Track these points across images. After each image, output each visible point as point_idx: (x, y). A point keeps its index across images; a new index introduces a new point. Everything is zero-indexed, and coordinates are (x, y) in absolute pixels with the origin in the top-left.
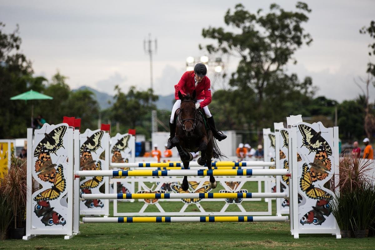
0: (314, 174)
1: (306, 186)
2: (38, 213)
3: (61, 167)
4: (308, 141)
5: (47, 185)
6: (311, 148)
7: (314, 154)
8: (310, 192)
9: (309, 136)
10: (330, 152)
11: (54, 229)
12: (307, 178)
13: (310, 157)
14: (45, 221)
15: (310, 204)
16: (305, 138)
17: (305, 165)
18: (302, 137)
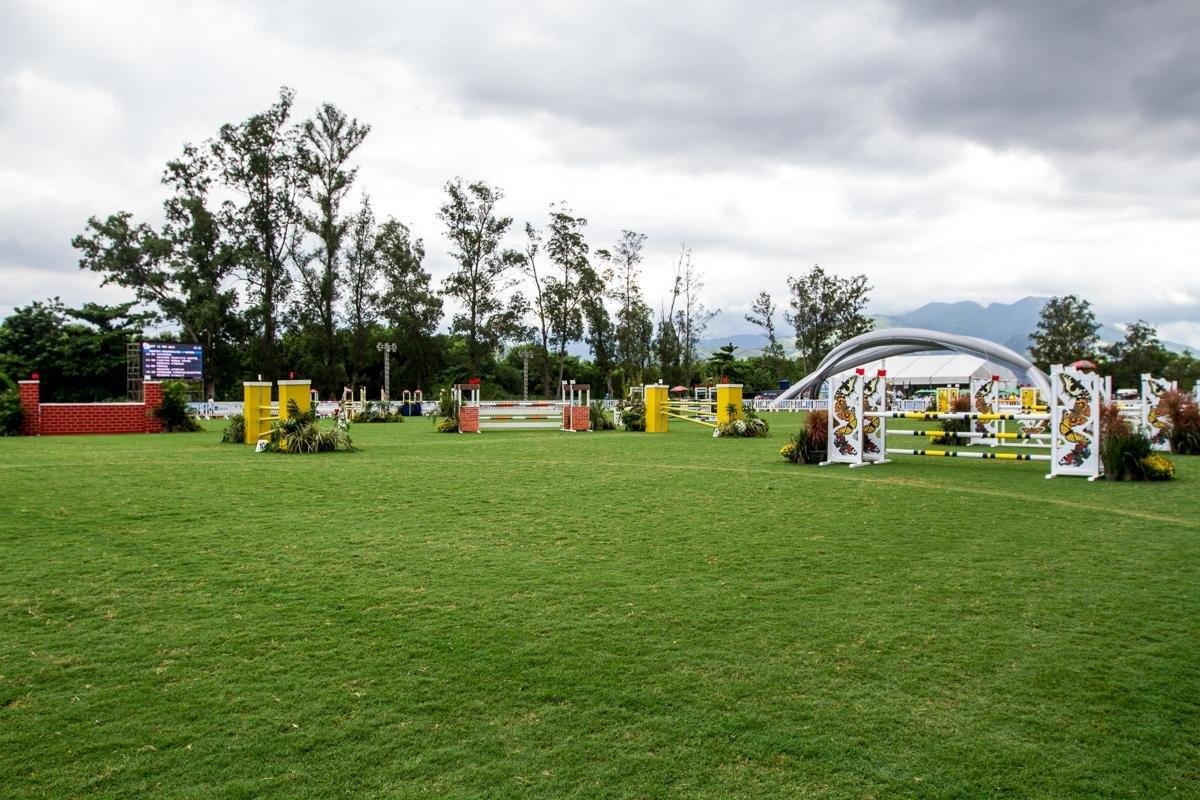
0: (1073, 419)
1: (1066, 430)
2: (837, 444)
3: (854, 408)
4: (1068, 388)
5: (843, 423)
6: (1071, 395)
7: (1074, 400)
8: (1069, 436)
9: (1069, 384)
10: (1090, 399)
11: (847, 458)
12: (1066, 423)
13: (1070, 404)
14: (842, 451)
15: (1070, 447)
16: (1065, 386)
17: (1064, 411)
18: (1062, 385)
